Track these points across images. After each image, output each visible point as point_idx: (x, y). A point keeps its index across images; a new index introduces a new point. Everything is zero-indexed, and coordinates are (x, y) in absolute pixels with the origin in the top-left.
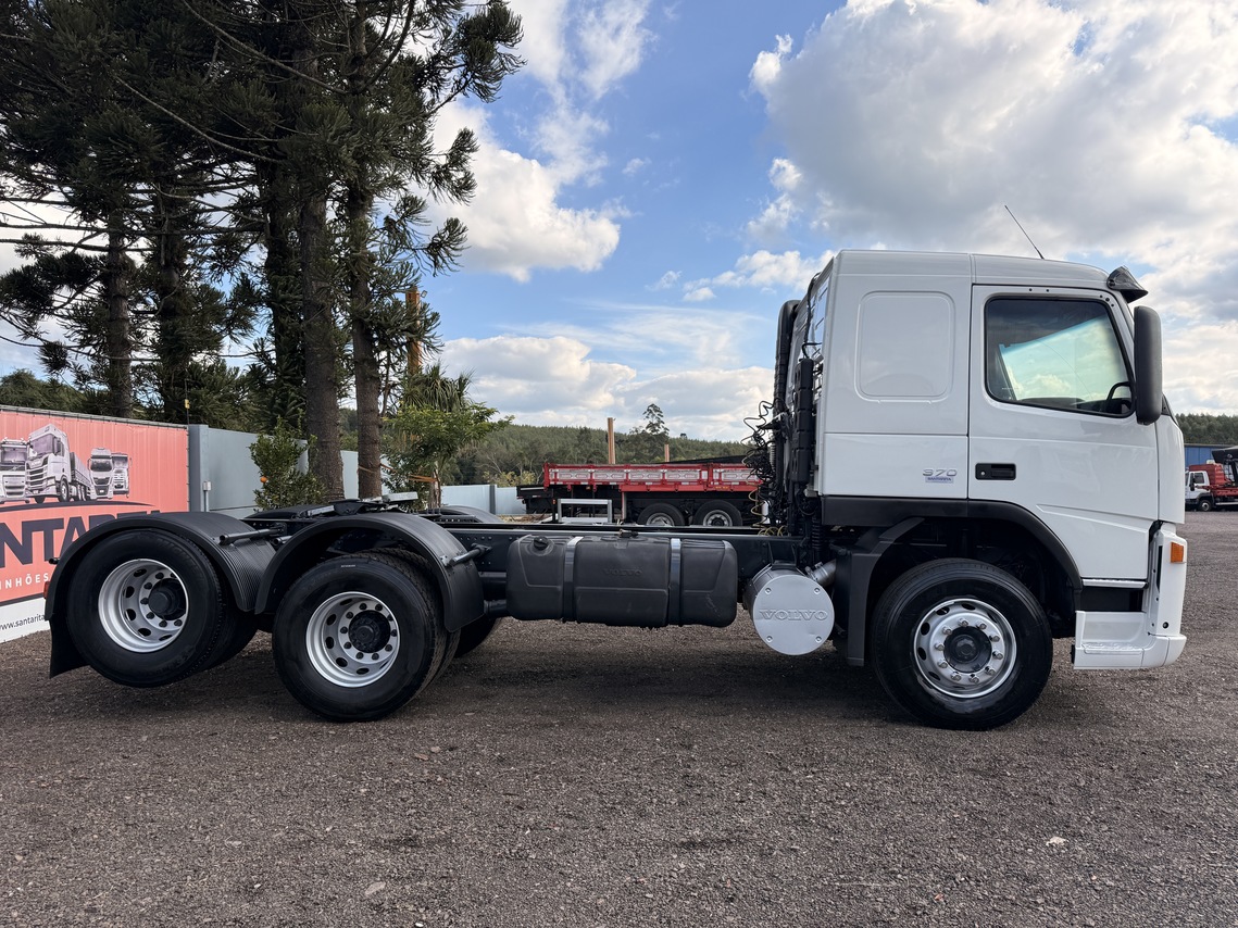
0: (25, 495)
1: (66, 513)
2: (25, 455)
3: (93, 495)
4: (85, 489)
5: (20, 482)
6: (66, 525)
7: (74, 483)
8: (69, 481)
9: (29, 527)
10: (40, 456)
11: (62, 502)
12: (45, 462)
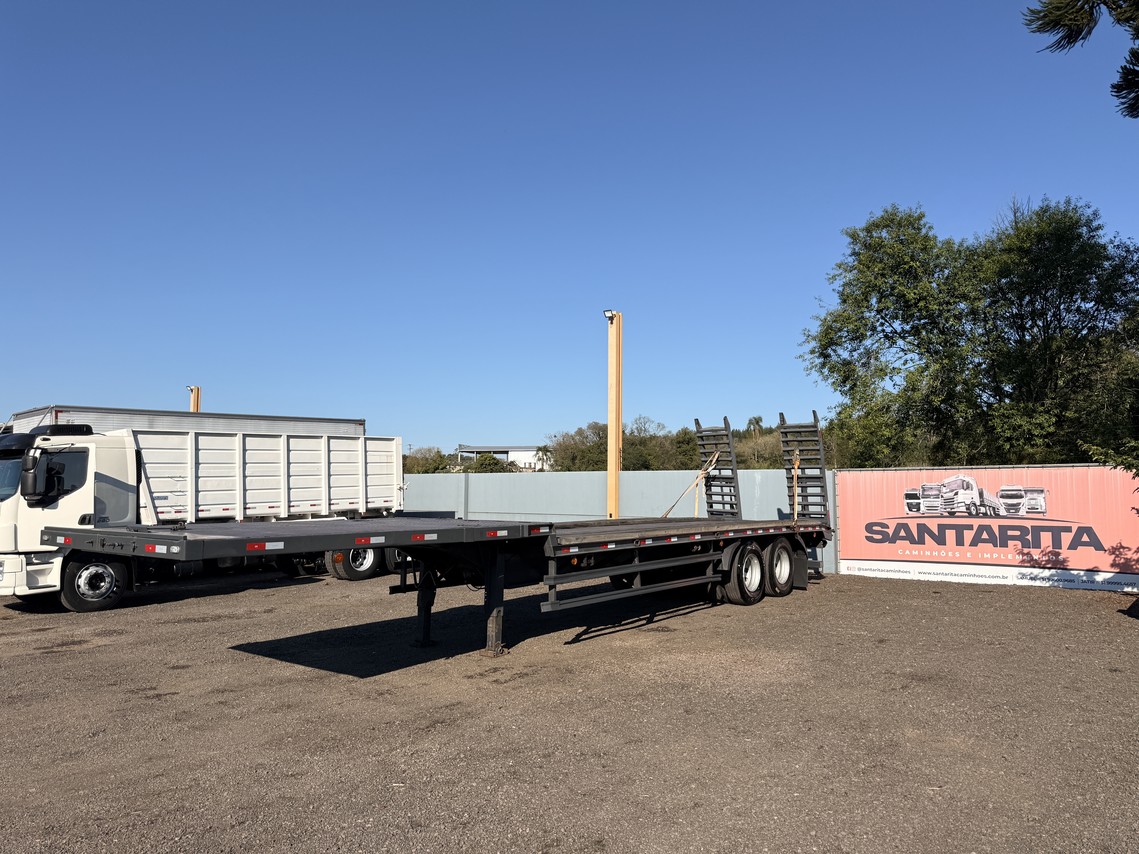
0: (940, 511)
1: (976, 522)
2: (940, 491)
3: (1003, 512)
4: (994, 508)
5: (935, 504)
6: (975, 528)
7: (981, 505)
8: (978, 503)
9: (942, 528)
10: (952, 491)
11: (970, 515)
12: (956, 494)
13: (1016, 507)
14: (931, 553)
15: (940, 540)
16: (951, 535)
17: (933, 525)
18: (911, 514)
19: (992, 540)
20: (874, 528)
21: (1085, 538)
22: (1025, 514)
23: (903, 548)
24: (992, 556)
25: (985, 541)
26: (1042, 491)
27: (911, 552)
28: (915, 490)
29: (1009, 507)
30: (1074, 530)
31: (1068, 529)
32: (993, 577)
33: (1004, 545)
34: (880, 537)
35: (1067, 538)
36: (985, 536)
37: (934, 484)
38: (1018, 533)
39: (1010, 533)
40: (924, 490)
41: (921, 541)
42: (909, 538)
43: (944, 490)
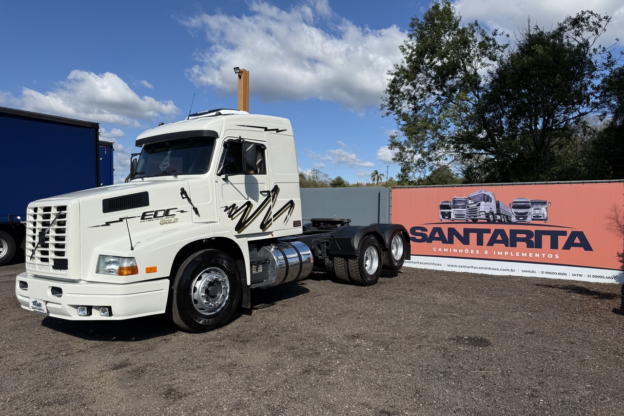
13: (524, 215)
14: (458, 251)
15: (465, 241)
16: (473, 237)
17: (460, 229)
18: (444, 220)
19: (505, 241)
20: (417, 231)
21: (577, 241)
22: (531, 221)
23: (437, 246)
24: (504, 253)
25: (499, 242)
26: (545, 203)
27: (443, 250)
28: (448, 202)
29: (518, 215)
30: (569, 234)
31: (564, 233)
32: (504, 270)
33: (514, 245)
34: (419, 238)
35: (562, 240)
36: (499, 238)
37: (463, 197)
38: (524, 236)
39: (518, 236)
40: (454, 201)
41: (451, 241)
42: (442, 239)
43: (470, 202)
